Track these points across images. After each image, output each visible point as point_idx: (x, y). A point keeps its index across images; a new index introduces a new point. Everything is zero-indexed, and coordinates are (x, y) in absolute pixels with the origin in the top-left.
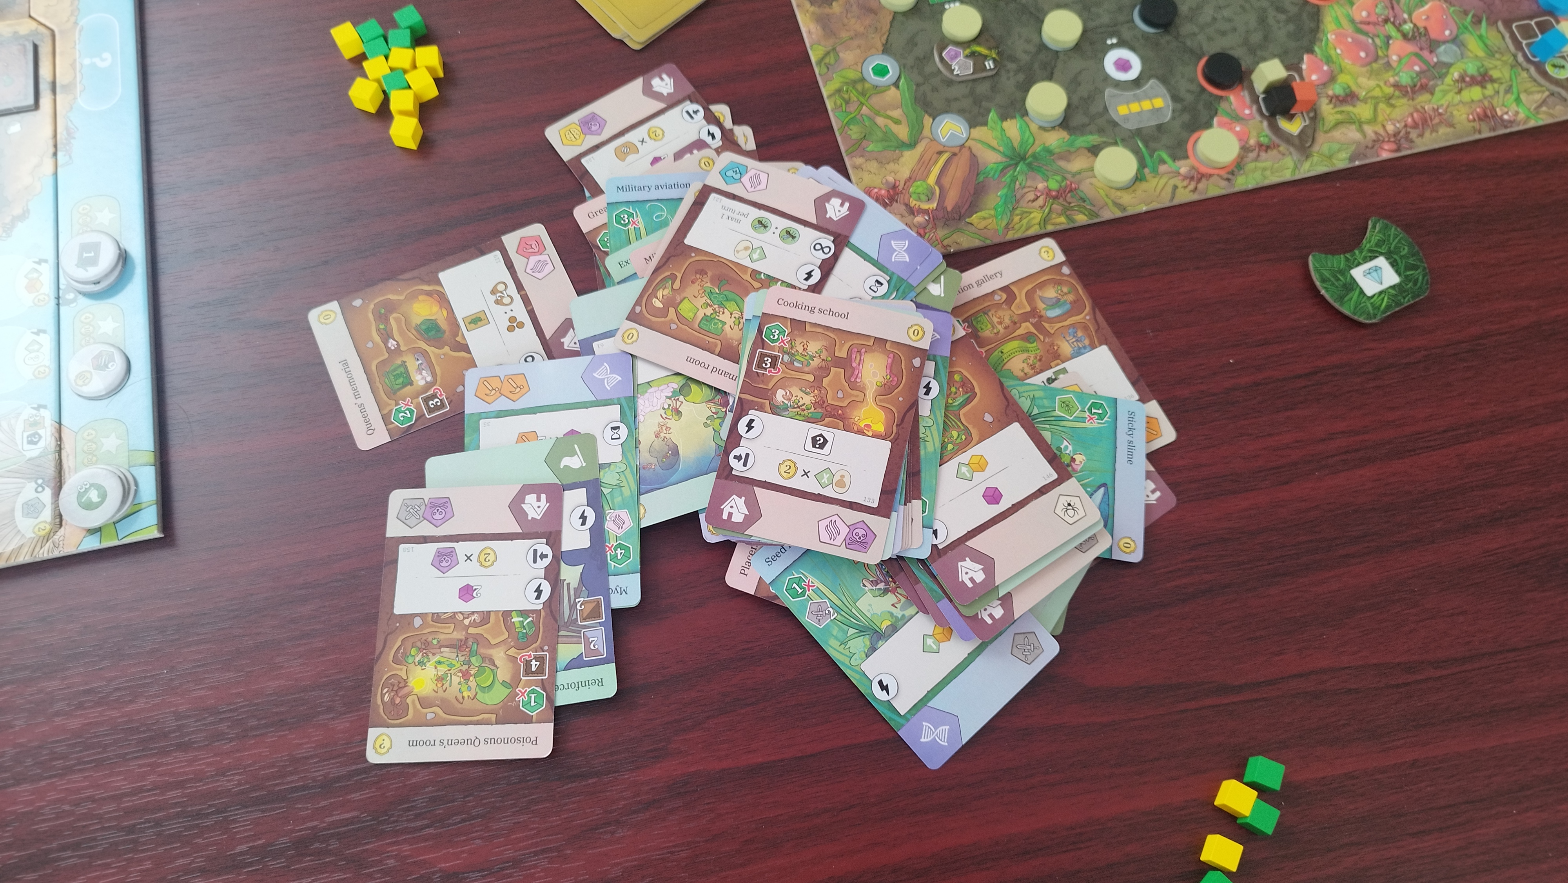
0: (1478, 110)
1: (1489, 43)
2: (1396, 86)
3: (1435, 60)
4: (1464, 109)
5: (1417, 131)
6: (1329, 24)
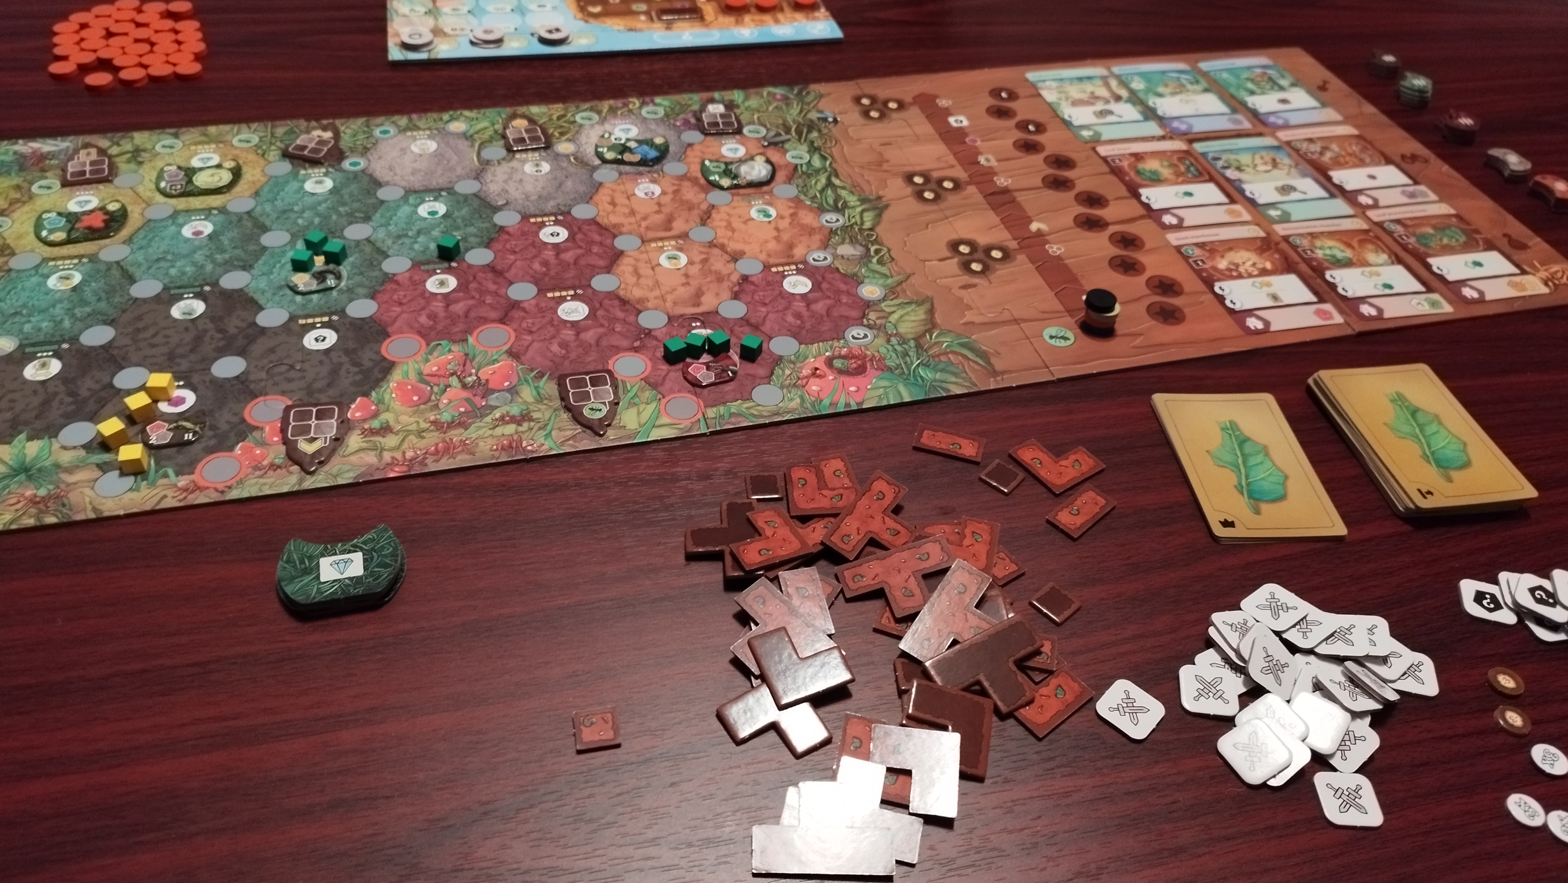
0: (505, 442)
1: (542, 392)
2: (434, 423)
3: (484, 404)
4: (490, 441)
5: (436, 457)
6: (396, 376)
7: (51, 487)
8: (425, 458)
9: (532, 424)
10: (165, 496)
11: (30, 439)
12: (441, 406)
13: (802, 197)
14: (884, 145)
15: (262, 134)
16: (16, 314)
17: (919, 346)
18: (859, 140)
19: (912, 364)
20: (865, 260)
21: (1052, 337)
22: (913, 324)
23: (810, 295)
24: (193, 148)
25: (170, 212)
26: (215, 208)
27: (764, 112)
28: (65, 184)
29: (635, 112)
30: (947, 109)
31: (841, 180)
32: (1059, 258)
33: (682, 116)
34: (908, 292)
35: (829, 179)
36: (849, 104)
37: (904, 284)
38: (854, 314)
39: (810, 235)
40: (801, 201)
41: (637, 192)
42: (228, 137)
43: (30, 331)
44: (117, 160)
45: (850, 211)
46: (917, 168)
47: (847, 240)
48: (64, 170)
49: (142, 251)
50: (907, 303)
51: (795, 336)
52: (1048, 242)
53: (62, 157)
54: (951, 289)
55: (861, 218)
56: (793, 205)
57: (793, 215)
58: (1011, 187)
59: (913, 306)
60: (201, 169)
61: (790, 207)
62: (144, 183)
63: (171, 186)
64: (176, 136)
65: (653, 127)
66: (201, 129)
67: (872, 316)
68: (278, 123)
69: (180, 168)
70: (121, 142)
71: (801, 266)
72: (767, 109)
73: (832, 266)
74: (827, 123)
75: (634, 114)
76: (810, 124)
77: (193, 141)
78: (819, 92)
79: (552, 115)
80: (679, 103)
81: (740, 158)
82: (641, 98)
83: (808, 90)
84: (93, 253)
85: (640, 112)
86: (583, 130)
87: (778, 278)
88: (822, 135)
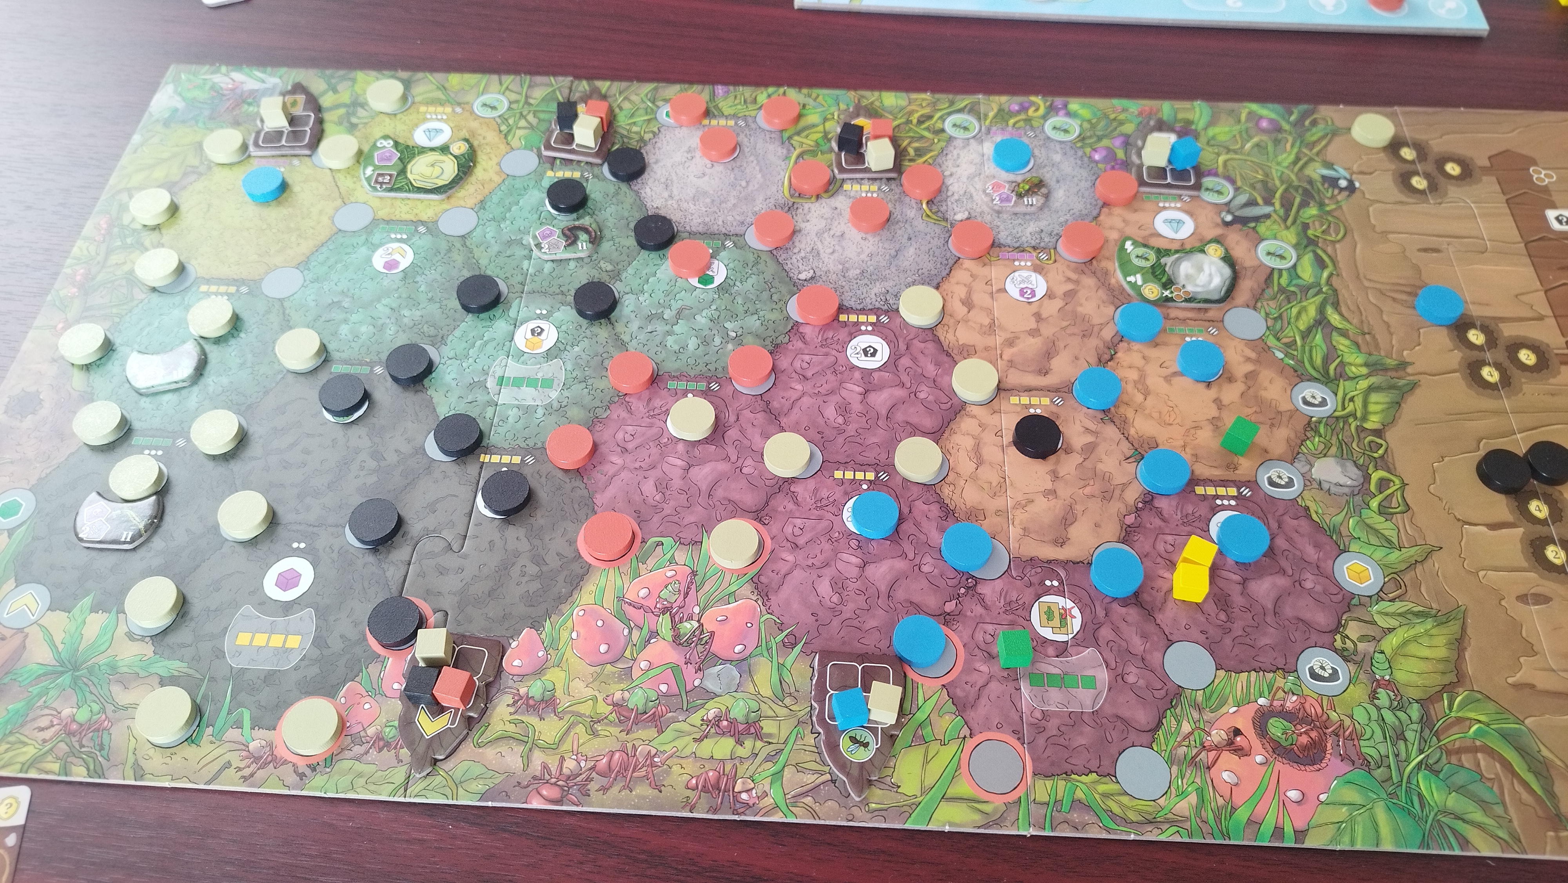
0: (711, 774)
1: (787, 678)
2: (618, 706)
3: (697, 683)
4: (691, 767)
5: (604, 781)
6: (587, 596)
7: (96, 707)
8: (589, 780)
9: (759, 744)
10: (228, 765)
11: (94, 609)
12: (636, 673)
13: (1272, 341)
14: (1425, 250)
15: (514, 97)
17: (1426, 721)
18: (1385, 233)
19: (1408, 761)
20: (1358, 498)
22: (1422, 666)
24: (423, 109)
26: (423, 223)
27: (1235, 152)
29: (1035, 124)
30: (1545, 190)
31: (1341, 314)
33: (1105, 142)
34: (1423, 589)
35: (1321, 310)
36: (1380, 157)
37: (1419, 568)
38: (1322, 619)
39: (1272, 425)
40: (1267, 349)
41: (1009, 286)
42: (469, 98)
44: (327, 116)
45: (1348, 383)
46: (1478, 312)
47: (1334, 450)
49: (316, 285)
50: (1417, 614)
51: (1211, 647)
54: (1502, 598)
55: (1365, 404)
56: (1253, 355)
57: (1251, 376)
59: (1429, 624)
60: (423, 150)
61: (1248, 359)
63: (378, 176)
64: (410, 84)
66: (440, 76)
67: (1353, 630)
68: (539, 79)
69: (396, 144)
70: (340, 87)
71: (1246, 492)
72: (1243, 147)
73: (1299, 500)
74: (1336, 191)
75: (1032, 128)
76: (1308, 187)
77: (425, 96)
78: (1333, 122)
79: (911, 113)
80: (1106, 116)
81: (1183, 242)
82: (1050, 99)
83: (1315, 116)
84: (257, 278)
85: (1043, 126)
86: (951, 148)
87: (1203, 510)
88: (1324, 215)
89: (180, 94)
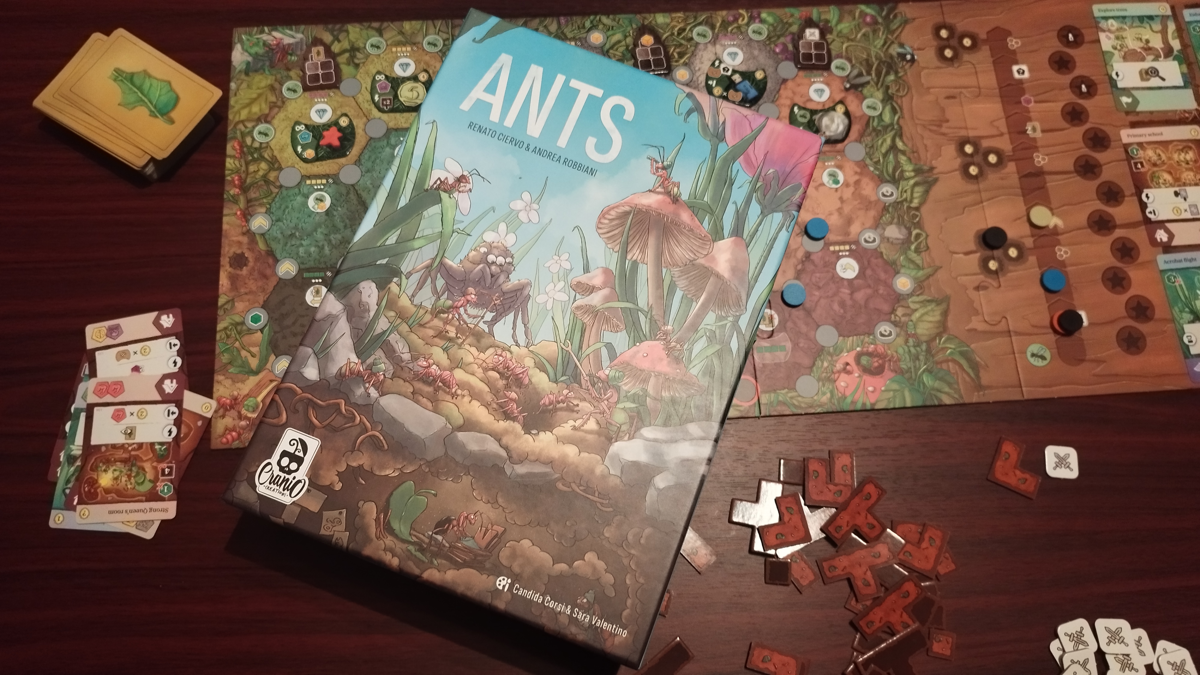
13: (868, 161)
14: (948, 97)
15: (445, 36)
16: (292, 235)
17: (929, 351)
18: (929, 88)
19: (920, 369)
20: (905, 245)
21: (1033, 355)
22: (929, 326)
23: (855, 282)
24: (394, 49)
25: (384, 131)
27: (852, 40)
28: (306, 89)
29: (743, 30)
30: (1014, 52)
31: (903, 142)
32: (1063, 264)
33: (782, 40)
34: (932, 289)
35: (893, 140)
36: (929, 36)
37: (931, 279)
38: (886, 307)
39: (867, 209)
40: (866, 166)
42: (419, 39)
43: (303, 255)
44: (339, 61)
45: (904, 182)
46: (972, 134)
47: (896, 220)
48: (303, 70)
49: (369, 174)
51: (837, 326)
52: (1058, 243)
53: (299, 53)
54: (967, 289)
55: (912, 193)
56: (858, 170)
57: (857, 183)
58: (1046, 169)
59: (932, 306)
60: (403, 80)
61: (856, 173)
62: (362, 91)
63: (383, 100)
64: (380, 32)
65: (756, 52)
66: (397, 23)
67: (900, 312)
69: (387, 77)
70: (340, 37)
71: (854, 247)
72: (856, 36)
73: (878, 249)
74: (905, 63)
75: (742, 33)
76: (890, 61)
77: (393, 39)
78: (905, 15)
79: (673, 27)
80: (782, 21)
81: (824, 104)
82: (750, 11)
83: (896, 11)
84: (335, 173)
85: (747, 30)
86: (698, 51)
87: (833, 259)
88: (898, 78)
89: (247, 51)
